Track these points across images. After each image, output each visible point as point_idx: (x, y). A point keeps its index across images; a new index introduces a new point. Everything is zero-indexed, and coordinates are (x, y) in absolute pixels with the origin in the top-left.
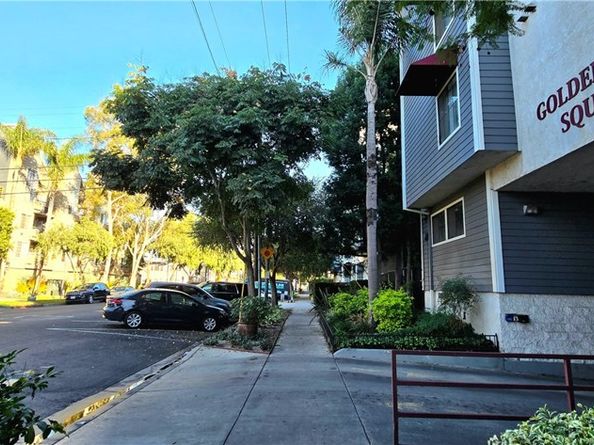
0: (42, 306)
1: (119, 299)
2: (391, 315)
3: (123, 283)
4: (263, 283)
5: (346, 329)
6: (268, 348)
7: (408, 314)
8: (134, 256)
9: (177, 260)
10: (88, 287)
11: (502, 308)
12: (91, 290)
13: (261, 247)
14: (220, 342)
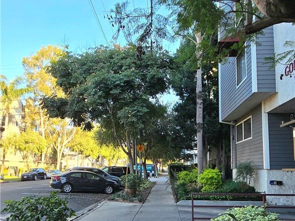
0: (8, 182)
1: (59, 177)
2: (209, 183)
3: (52, 168)
4: (138, 166)
5: (185, 191)
6: (142, 201)
7: (218, 182)
8: (58, 151)
9: (84, 153)
10: (34, 171)
11: (268, 178)
12: (35, 173)
13: (137, 145)
14: (116, 199)
